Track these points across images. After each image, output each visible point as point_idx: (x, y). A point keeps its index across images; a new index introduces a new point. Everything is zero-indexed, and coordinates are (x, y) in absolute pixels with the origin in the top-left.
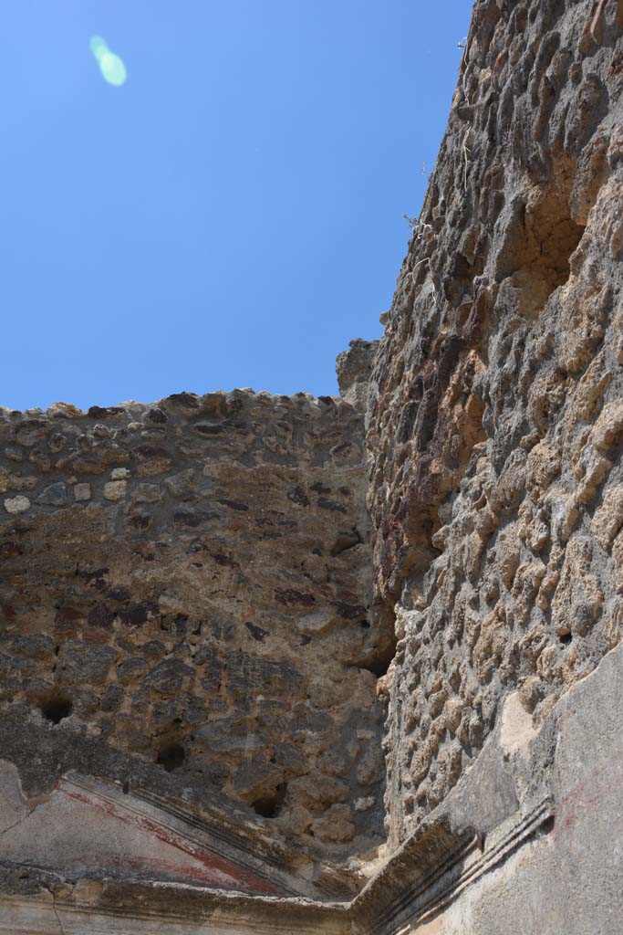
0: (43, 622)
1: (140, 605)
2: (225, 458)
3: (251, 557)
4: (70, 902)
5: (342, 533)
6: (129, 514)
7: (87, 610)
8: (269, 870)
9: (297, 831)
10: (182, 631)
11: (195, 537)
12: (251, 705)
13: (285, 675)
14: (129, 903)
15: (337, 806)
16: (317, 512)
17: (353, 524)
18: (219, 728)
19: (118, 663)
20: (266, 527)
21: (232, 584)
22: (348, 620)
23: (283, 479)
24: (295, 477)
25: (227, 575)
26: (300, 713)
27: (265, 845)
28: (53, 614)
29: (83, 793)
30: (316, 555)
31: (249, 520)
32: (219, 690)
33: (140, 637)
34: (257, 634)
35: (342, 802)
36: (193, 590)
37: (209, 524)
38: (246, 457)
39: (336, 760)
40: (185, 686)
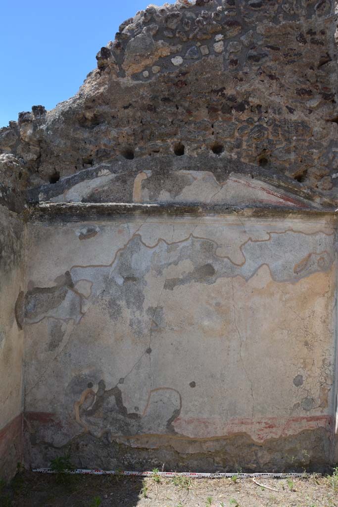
0: (203, 114)
1: (241, 103)
2: (265, 21)
3: (284, 74)
4: (243, 215)
5: (322, 57)
6: (228, 59)
7: (220, 107)
8: (306, 201)
9: (313, 187)
10: (260, 112)
11: (259, 67)
12: (292, 141)
13: (303, 127)
14: (262, 214)
15: (326, 177)
16: (310, 47)
17: (327, 51)
18: (281, 151)
19: (238, 128)
20: (289, 58)
21: (278, 89)
22: (327, 101)
23: (293, 29)
24: (299, 27)
25: (275, 84)
26: (311, 142)
27: (304, 193)
28: (206, 111)
29: (238, 180)
30: (312, 70)
31: (281, 55)
32: (278, 136)
33: (244, 116)
34: (291, 111)
35: (327, 176)
36: (262, 93)
37: (264, 60)
38: (275, 20)
39: (325, 160)
40: (266, 136)
